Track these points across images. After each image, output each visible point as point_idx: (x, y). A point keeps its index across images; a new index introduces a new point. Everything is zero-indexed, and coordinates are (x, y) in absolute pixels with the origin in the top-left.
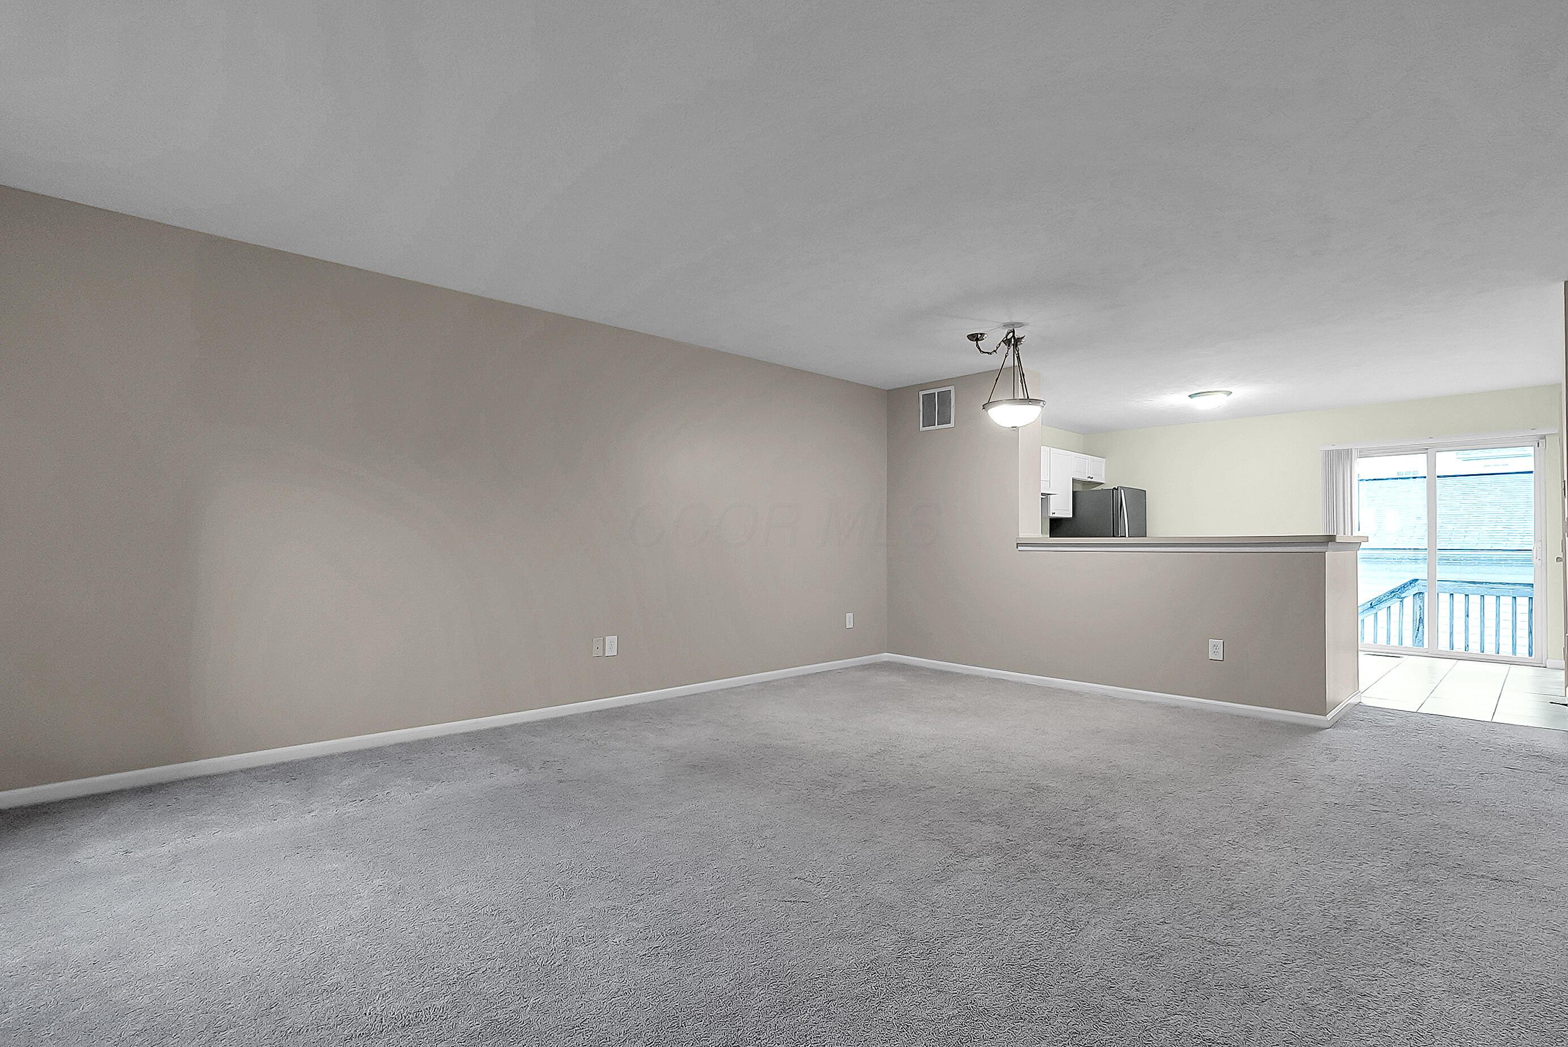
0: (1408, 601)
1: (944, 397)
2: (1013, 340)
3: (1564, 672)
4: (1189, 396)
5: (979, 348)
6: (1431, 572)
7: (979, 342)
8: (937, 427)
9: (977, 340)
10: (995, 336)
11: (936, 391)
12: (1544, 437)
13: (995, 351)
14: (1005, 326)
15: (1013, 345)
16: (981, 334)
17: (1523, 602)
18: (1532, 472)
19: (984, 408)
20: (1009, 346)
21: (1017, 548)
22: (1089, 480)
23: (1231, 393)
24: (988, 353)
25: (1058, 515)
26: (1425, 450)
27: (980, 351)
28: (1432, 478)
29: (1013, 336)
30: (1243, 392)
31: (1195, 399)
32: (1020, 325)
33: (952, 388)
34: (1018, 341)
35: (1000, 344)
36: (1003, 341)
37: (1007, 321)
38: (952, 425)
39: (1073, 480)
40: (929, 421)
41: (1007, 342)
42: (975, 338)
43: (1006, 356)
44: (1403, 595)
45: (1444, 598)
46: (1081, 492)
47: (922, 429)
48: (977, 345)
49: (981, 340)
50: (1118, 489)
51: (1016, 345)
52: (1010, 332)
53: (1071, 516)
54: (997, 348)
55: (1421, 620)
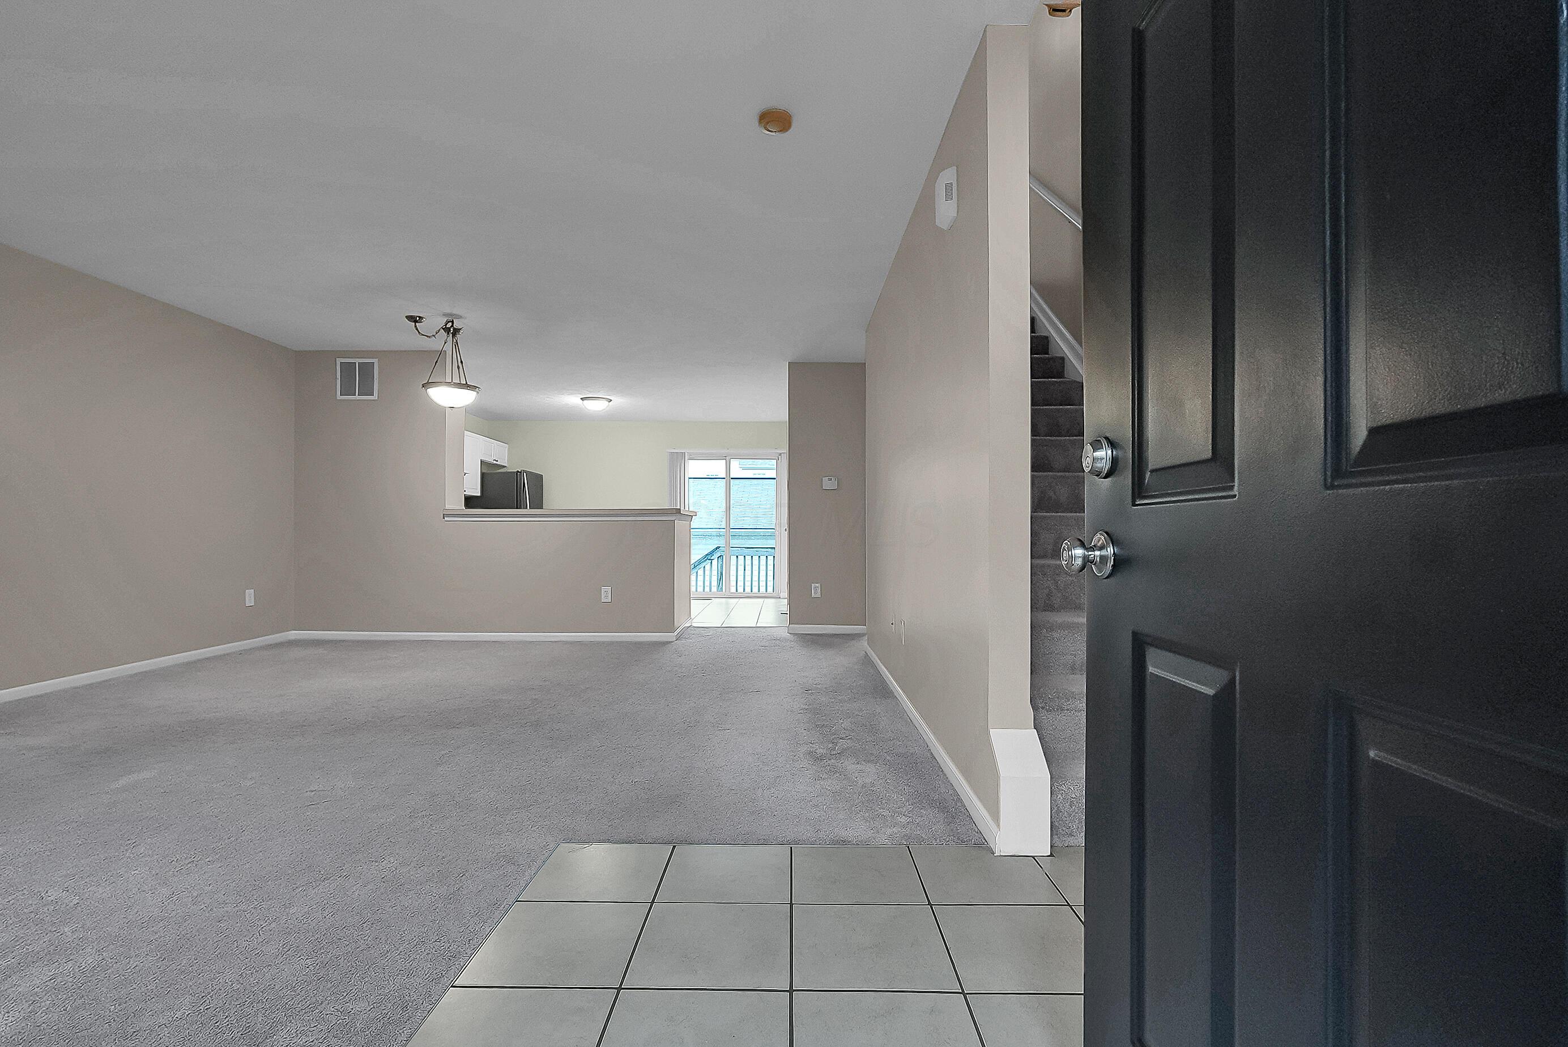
0: (715, 562)
1: (367, 370)
2: (452, 329)
3: (787, 600)
4: (581, 399)
5: (417, 329)
6: (728, 543)
7: (417, 324)
8: (357, 397)
9: (416, 322)
10: (434, 322)
11: (357, 361)
12: (780, 454)
13: (434, 336)
14: (445, 315)
15: (452, 333)
16: (420, 317)
17: (770, 558)
18: (775, 479)
19: (423, 387)
20: (448, 334)
21: (444, 518)
22: (495, 462)
23: (611, 400)
24: (427, 336)
25: (469, 493)
26: (724, 458)
27: (419, 333)
28: (729, 479)
29: (452, 326)
30: (619, 401)
31: (585, 401)
32: (459, 317)
33: (375, 361)
34: (456, 331)
35: (439, 330)
36: (442, 328)
37: (448, 311)
38: (375, 397)
39: (481, 461)
40: (348, 390)
41: (447, 330)
42: (414, 319)
43: (445, 343)
44: (712, 558)
45: (734, 558)
46: (488, 474)
47: (339, 397)
48: (416, 326)
49: (420, 322)
50: (521, 472)
51: (454, 335)
52: (449, 322)
53: (479, 494)
54: (437, 333)
55: (722, 574)
